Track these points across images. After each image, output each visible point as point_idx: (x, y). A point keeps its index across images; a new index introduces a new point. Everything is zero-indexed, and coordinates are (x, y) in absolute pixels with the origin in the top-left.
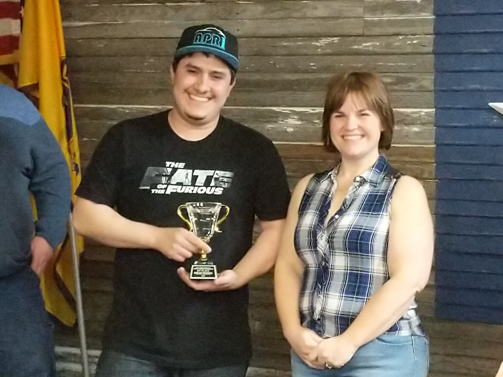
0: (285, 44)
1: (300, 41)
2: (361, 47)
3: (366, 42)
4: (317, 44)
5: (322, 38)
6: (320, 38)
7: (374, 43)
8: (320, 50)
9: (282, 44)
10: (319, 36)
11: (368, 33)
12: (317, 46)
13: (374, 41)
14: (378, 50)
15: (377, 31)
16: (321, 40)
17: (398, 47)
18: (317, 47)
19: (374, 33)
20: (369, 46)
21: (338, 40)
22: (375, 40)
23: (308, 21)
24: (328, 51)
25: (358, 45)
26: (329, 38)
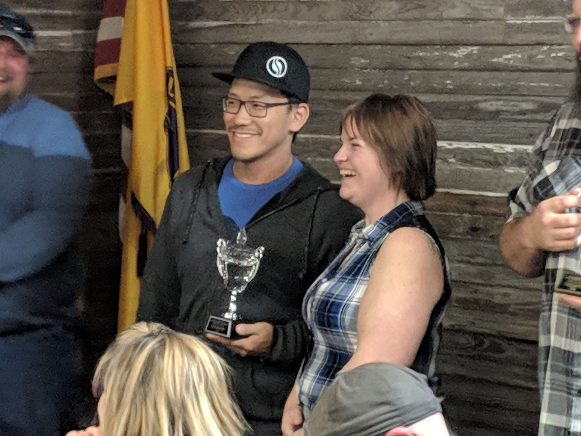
0: (421, 54)
1: (437, 50)
2: (501, 60)
3: (507, 54)
4: (455, 55)
5: (461, 48)
6: (458, 47)
7: (515, 55)
8: (456, 63)
9: (417, 54)
10: (456, 44)
11: (510, 41)
12: (454, 57)
13: (515, 53)
14: (520, 65)
15: (519, 38)
16: (459, 49)
17: (542, 61)
18: (454, 59)
19: (515, 41)
20: (510, 59)
21: (478, 50)
22: (517, 51)
23: (445, 24)
24: (466, 65)
25: (499, 57)
26: (469, 47)
